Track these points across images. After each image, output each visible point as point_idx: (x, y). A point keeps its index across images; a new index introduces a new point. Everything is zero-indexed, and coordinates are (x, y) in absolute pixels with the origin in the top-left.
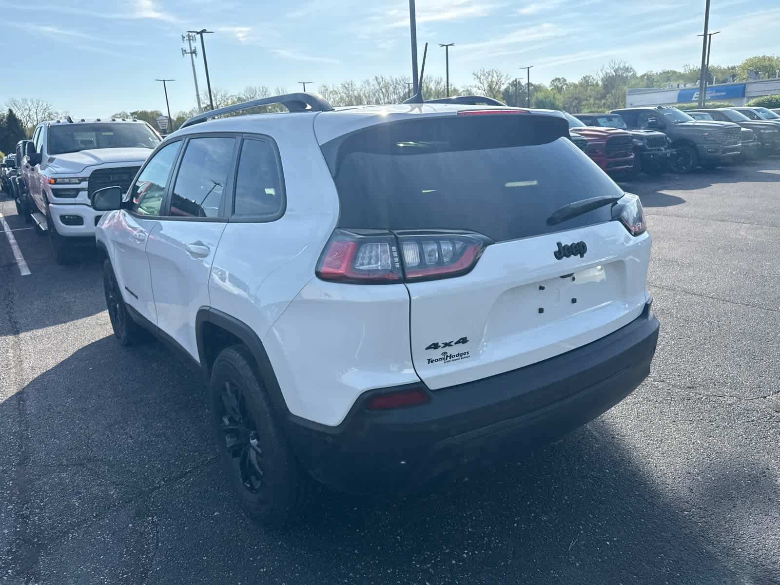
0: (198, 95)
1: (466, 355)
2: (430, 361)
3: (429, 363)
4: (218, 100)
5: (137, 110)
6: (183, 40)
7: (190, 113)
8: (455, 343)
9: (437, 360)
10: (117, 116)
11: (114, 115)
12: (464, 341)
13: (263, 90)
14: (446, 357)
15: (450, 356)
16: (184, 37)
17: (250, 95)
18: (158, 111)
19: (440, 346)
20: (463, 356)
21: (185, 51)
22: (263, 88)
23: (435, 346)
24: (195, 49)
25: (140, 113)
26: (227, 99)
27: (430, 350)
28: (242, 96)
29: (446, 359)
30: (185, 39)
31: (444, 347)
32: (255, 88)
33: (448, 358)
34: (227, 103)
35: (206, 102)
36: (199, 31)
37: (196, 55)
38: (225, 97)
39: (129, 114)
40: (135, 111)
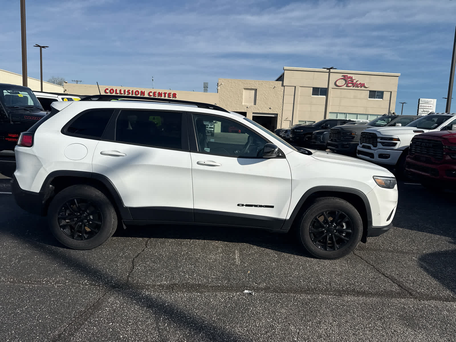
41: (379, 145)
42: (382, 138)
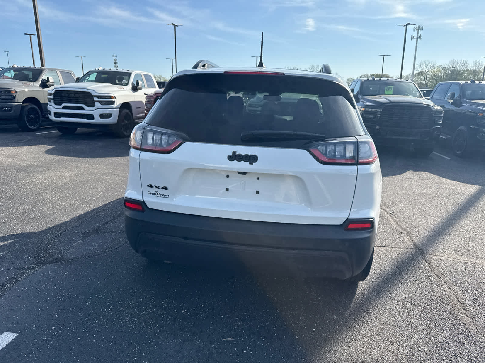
0: (414, 65)
1: (167, 197)
2: (149, 193)
3: (149, 194)
4: (427, 69)
5: (375, 73)
6: (414, 30)
7: (407, 76)
8: (161, 188)
9: (152, 194)
10: (362, 76)
11: (361, 75)
12: (166, 188)
13: (463, 62)
14: (158, 194)
15: (159, 194)
16: (415, 28)
17: (452, 66)
18: (387, 74)
19: (153, 187)
20: (166, 196)
21: (414, 37)
22: (463, 61)
23: (151, 186)
24: (421, 36)
25: (376, 75)
26: (434, 68)
27: (148, 187)
28: (446, 66)
29: (157, 195)
30: (416, 29)
31: (155, 188)
32: (458, 60)
33: (158, 195)
34: (434, 70)
35: (418, 69)
36: (406, 24)
37: (420, 40)
38: (433, 66)
39: (370, 75)
40: (373, 74)
41: (98, 105)
42: (99, 97)
